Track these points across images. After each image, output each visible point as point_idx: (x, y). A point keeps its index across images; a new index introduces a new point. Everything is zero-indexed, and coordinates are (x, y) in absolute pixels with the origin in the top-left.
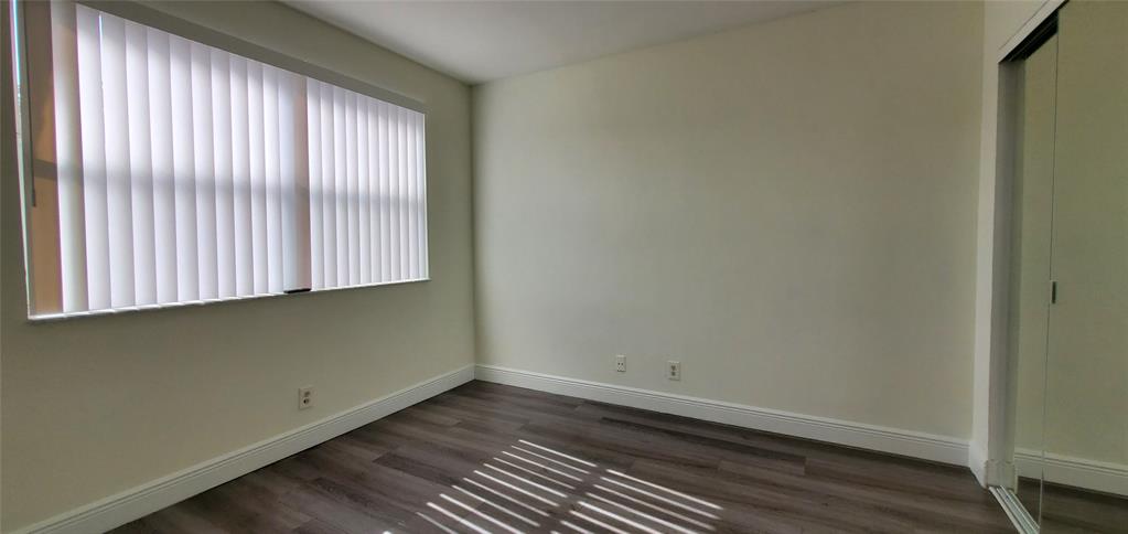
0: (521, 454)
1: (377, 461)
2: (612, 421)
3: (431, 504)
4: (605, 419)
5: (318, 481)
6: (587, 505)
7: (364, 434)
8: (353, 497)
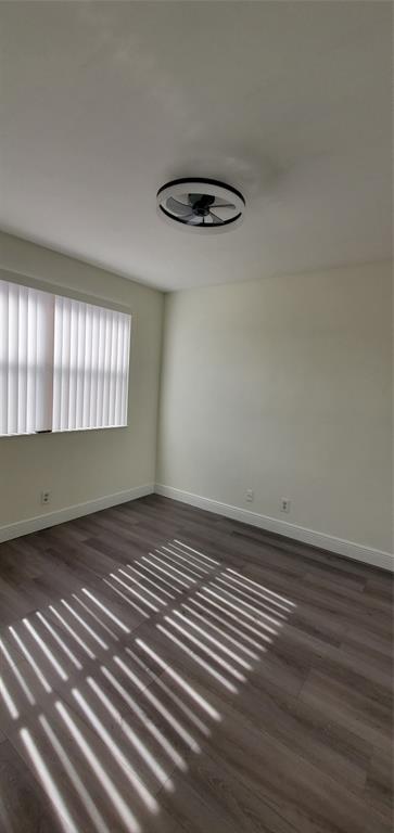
0: (174, 550)
1: (86, 542)
2: (239, 534)
3: (112, 575)
4: (234, 532)
5: (49, 550)
6: (208, 591)
7: (80, 523)
8: (68, 564)
